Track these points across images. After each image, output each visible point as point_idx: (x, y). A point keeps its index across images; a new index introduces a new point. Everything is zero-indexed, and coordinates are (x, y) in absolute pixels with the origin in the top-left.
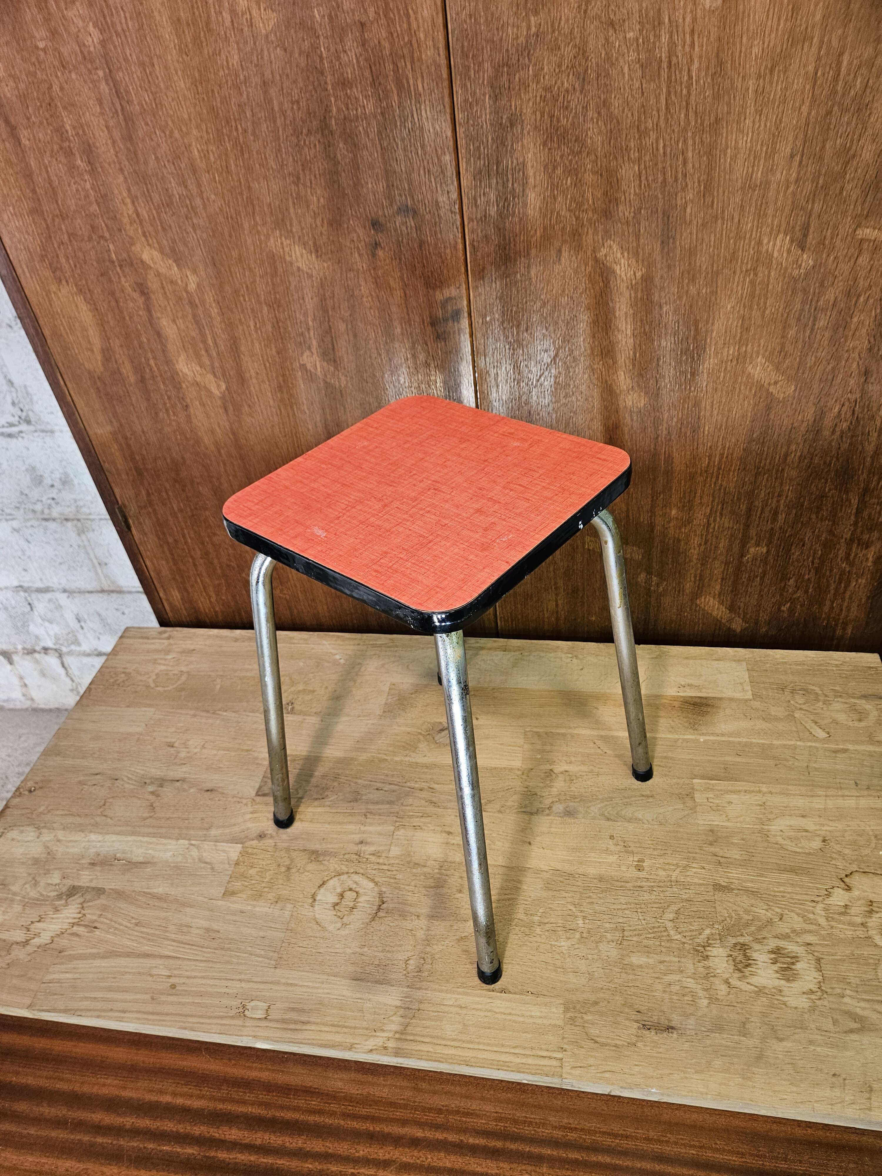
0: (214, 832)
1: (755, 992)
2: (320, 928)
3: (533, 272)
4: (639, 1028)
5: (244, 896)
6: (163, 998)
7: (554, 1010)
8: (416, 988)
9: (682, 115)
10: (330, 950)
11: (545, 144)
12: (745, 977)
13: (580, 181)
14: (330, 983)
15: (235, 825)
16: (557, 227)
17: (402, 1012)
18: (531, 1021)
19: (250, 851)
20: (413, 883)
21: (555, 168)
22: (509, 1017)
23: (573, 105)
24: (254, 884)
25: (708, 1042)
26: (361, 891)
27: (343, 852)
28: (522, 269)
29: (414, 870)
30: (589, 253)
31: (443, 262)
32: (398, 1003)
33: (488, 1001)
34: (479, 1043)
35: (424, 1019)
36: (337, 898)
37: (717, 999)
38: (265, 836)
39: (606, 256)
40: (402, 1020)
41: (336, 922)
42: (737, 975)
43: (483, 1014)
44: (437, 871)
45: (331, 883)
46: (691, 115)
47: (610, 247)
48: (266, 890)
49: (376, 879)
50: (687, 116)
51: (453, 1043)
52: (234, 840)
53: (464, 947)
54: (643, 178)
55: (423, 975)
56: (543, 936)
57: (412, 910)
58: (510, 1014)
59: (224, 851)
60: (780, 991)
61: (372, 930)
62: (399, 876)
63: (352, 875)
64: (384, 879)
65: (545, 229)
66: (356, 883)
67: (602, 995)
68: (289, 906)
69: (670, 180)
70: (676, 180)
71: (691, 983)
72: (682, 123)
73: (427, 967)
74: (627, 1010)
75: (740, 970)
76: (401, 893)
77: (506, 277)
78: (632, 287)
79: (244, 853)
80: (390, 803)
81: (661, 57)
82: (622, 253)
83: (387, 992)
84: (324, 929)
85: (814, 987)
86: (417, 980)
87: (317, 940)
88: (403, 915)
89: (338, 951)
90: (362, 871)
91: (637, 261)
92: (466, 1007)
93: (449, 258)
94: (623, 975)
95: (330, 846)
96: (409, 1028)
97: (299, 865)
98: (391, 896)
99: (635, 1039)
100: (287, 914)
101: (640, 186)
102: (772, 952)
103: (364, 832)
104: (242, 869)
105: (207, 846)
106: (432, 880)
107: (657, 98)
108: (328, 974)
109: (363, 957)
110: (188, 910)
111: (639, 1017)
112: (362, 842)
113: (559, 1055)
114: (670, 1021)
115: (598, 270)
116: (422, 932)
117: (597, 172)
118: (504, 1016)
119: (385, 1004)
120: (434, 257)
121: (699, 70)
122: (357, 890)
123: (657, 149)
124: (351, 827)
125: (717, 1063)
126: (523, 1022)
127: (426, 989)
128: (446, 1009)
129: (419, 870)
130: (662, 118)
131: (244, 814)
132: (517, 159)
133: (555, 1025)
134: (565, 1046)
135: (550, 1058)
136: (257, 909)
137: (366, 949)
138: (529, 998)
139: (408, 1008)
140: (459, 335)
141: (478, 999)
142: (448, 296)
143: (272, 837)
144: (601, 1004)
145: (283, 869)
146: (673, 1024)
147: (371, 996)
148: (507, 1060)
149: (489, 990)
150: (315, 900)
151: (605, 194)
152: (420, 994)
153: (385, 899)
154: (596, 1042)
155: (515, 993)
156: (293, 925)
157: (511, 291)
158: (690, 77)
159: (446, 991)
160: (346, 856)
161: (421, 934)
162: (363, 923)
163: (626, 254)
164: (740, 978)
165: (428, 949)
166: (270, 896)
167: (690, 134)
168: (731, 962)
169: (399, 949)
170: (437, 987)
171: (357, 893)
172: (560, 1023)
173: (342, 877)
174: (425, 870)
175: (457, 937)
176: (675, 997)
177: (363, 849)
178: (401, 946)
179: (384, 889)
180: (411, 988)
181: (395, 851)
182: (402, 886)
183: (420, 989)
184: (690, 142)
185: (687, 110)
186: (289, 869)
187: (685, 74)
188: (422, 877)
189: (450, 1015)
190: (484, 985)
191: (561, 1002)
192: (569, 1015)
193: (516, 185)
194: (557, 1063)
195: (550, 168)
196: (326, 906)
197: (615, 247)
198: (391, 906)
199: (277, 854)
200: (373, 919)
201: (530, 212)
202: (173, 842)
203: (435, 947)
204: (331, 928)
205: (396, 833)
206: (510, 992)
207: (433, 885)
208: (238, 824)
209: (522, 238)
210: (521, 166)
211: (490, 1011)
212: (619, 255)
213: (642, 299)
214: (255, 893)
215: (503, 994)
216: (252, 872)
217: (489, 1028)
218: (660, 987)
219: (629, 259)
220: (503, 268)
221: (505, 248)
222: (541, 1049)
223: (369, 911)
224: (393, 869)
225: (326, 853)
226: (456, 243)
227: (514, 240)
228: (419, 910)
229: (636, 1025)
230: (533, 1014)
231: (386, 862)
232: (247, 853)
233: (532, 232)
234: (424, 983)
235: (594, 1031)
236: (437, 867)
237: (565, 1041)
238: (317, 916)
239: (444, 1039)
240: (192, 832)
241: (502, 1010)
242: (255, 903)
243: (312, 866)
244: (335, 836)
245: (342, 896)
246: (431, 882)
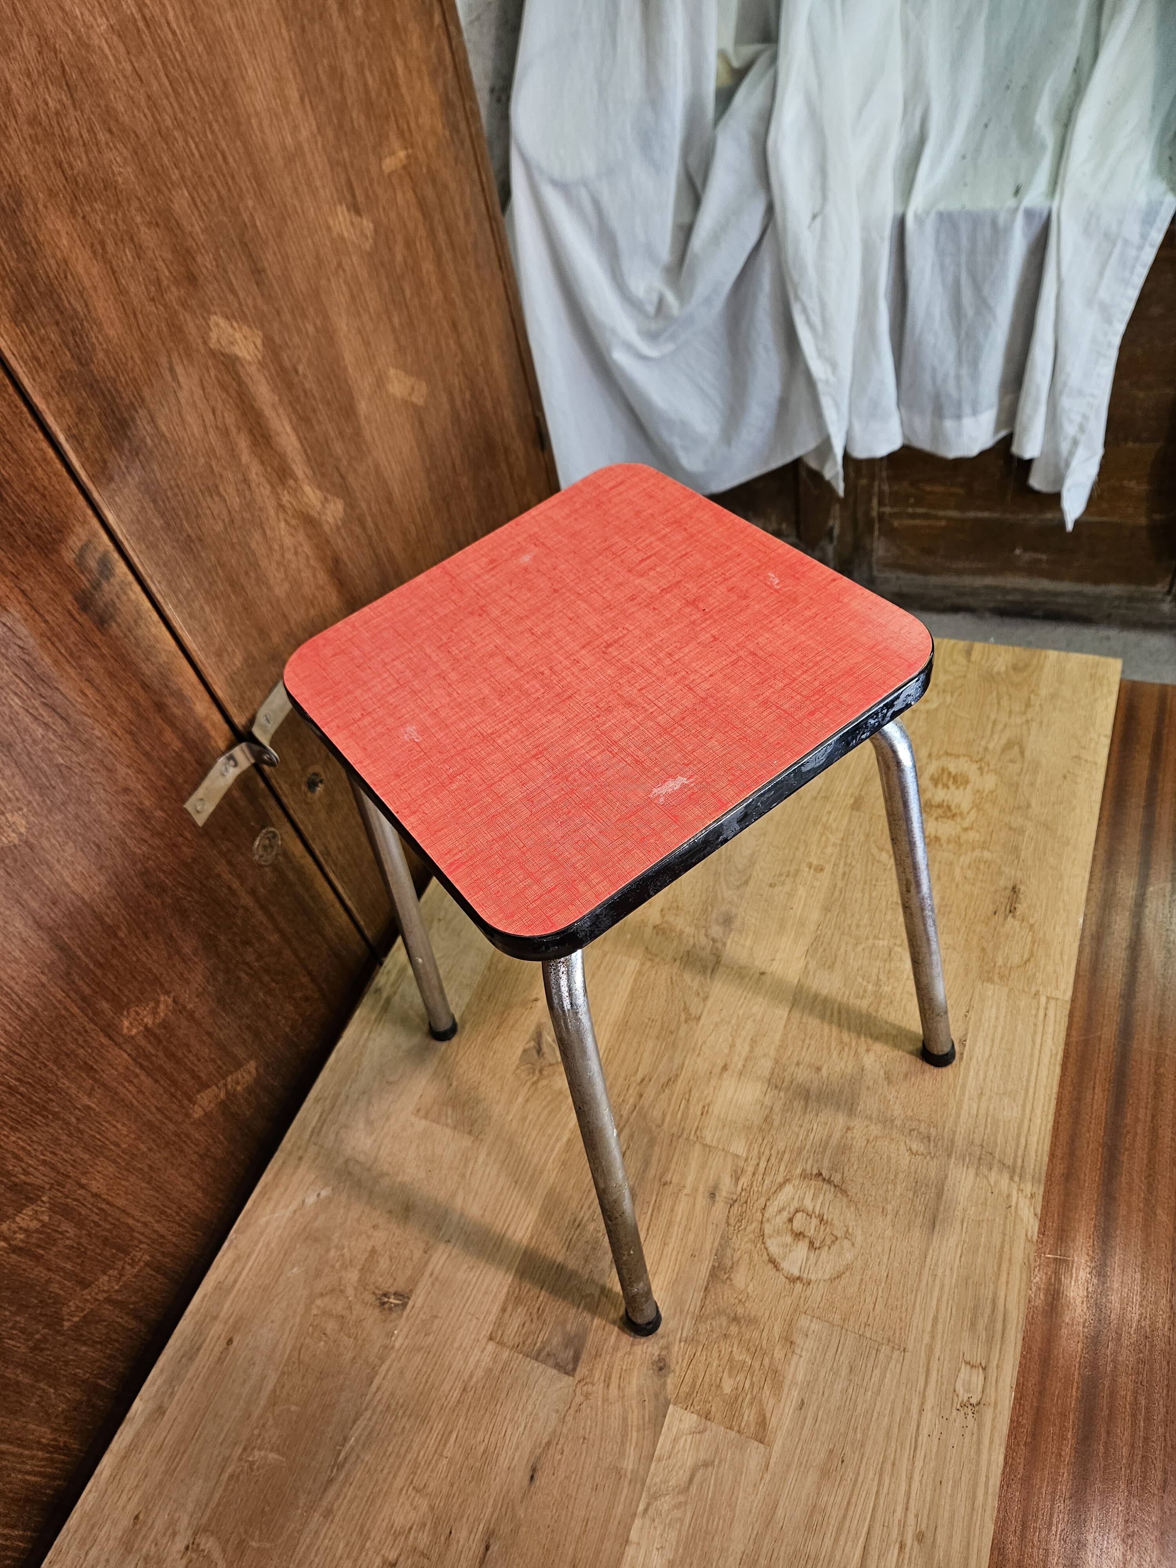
0: (629, 1464)
1: (979, 810)
2: (848, 1273)
3: (161, 423)
4: (1014, 917)
5: (772, 1402)
6: (939, 1554)
7: (990, 993)
8: (952, 1146)
9: (192, 92)
10: (885, 1260)
11: (73, 212)
12: (961, 814)
13: (141, 248)
14: (936, 1264)
15: (625, 1419)
16: (152, 335)
17: (984, 1169)
18: (1002, 1019)
19: (685, 1389)
20: (796, 1129)
21: (103, 244)
22: (997, 1041)
23: (74, 130)
24: (752, 1384)
25: (1030, 862)
26: (795, 1205)
27: (724, 1225)
28: (148, 428)
29: (776, 1124)
30: (202, 350)
31: (43, 496)
32: (972, 1171)
33: (974, 1061)
34: (1028, 1081)
35: (995, 1142)
36: (801, 1243)
37: (984, 842)
38: (661, 1359)
39: (219, 341)
40: (995, 1169)
41: (842, 1248)
42: (958, 819)
43: (991, 1072)
44: (782, 1094)
45: (774, 1247)
46: (199, 86)
47: (217, 325)
48: (766, 1361)
49: (780, 1179)
50: (196, 91)
51: (1028, 1111)
52: (657, 1421)
53: (901, 1077)
54: (199, 204)
55: (934, 1134)
56: (896, 985)
57: (837, 1135)
58: (993, 1040)
59: (675, 1440)
60: (978, 791)
61: (860, 1195)
62: (781, 1146)
63: (767, 1215)
64: (782, 1168)
65: (141, 347)
66: (780, 1211)
67: (974, 942)
68: (804, 1322)
69: (224, 192)
70: (229, 190)
71: (965, 860)
72: (197, 105)
73: (923, 1128)
74: (993, 923)
75: (954, 816)
76: (808, 1147)
77: (137, 454)
78: (262, 365)
79: (687, 1401)
80: (652, 1143)
81: (132, 14)
82: (232, 326)
83: (954, 1184)
84: (848, 1267)
85: (975, 767)
86: (940, 1143)
87: (866, 1278)
88: (844, 1149)
89: (887, 1249)
90: (762, 1201)
91: (250, 327)
92: (982, 1089)
93: (46, 483)
94: (951, 916)
95: (707, 1247)
96: (1006, 1161)
97: (732, 1301)
98: (810, 1162)
99: (1025, 924)
100: (815, 1326)
101: (201, 216)
102: (936, 785)
103: (695, 1190)
104: (716, 1407)
105: (656, 1474)
106: (796, 1104)
107: (156, 77)
108: (922, 1266)
109: (901, 1212)
110: (780, 1513)
111: (1001, 914)
112: (713, 1195)
113: (1043, 1000)
114: (1006, 888)
115: (221, 366)
116: (873, 1127)
117: (150, 223)
118: (995, 1048)
119: (972, 1189)
120: (27, 499)
121: (177, 18)
122: (792, 1209)
123: (193, 155)
124: (681, 1209)
125: (1052, 861)
126: (1004, 1028)
127: (954, 1133)
128: (983, 1111)
129: (777, 1119)
130: (175, 105)
131: (605, 1400)
132: (54, 256)
133: (1008, 996)
134: (1033, 990)
135: (1046, 1009)
136: (800, 1378)
137: (889, 1207)
138: (973, 1015)
139: (980, 1159)
140: (125, 593)
141: (972, 1073)
142: (79, 544)
143: (667, 1348)
144: (985, 944)
145: (734, 1329)
146: (1010, 886)
147: (960, 1207)
148: (1048, 1054)
149: (961, 1058)
150: (798, 1278)
151: (174, 251)
152: (959, 1141)
153: (815, 1172)
154: (1029, 960)
155: (967, 1030)
156: (837, 1317)
157: (153, 471)
158: (174, 33)
159: (959, 1108)
160: (732, 1221)
161: (875, 1130)
162: (848, 1207)
163: (235, 324)
164: (963, 818)
165: (898, 1122)
166: (779, 1353)
167: (210, 116)
168: (944, 820)
169: (893, 1161)
170: (952, 1119)
171: (797, 1211)
172: (1005, 990)
173: (766, 1232)
174: (777, 1109)
175: (886, 1083)
176: (980, 877)
177: (724, 1194)
178: (889, 1158)
179: (799, 1171)
180: (951, 1152)
181: (739, 1147)
182: (798, 1144)
183: (953, 1142)
184: (216, 127)
185: (193, 83)
186: (735, 1319)
187: (166, 29)
188: (788, 1115)
189: (991, 1108)
190: (954, 1063)
191: (980, 983)
192: (996, 979)
193: (72, 301)
194: (1052, 1003)
195: (98, 248)
196: (813, 1259)
197: (222, 322)
198: (826, 1163)
199: (702, 1338)
200: (844, 1192)
201: (112, 333)
202: (630, 1551)
203: (896, 1113)
204: (849, 1256)
205: (708, 1141)
206: (966, 1035)
207: (802, 1103)
208: (625, 1411)
209: (123, 379)
210: (63, 266)
211: (988, 1061)
212: (230, 330)
213: (278, 374)
214: (769, 1381)
215: (968, 1043)
216: (728, 1386)
217: (1010, 1066)
218: (968, 887)
219: (241, 328)
220: (126, 444)
221: (113, 412)
222: (1036, 1016)
223: (830, 1196)
224: (767, 1153)
225: (720, 1254)
226: (41, 450)
227: (117, 390)
228: (840, 1127)
229: (1010, 919)
230: (993, 1016)
231: (754, 1162)
232: (688, 1395)
233: (130, 363)
234: (946, 1136)
235: (1016, 960)
236: (776, 1092)
237: (1026, 989)
238: (827, 1277)
239: (1022, 1121)
240: (619, 1510)
241: (988, 1048)
242: (787, 1382)
243: (740, 1278)
244: (691, 1236)
245: (799, 1235)
246: (798, 1105)
